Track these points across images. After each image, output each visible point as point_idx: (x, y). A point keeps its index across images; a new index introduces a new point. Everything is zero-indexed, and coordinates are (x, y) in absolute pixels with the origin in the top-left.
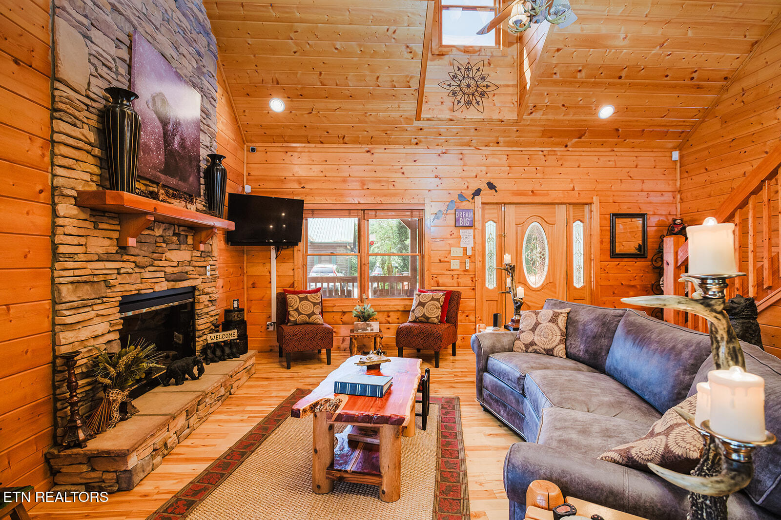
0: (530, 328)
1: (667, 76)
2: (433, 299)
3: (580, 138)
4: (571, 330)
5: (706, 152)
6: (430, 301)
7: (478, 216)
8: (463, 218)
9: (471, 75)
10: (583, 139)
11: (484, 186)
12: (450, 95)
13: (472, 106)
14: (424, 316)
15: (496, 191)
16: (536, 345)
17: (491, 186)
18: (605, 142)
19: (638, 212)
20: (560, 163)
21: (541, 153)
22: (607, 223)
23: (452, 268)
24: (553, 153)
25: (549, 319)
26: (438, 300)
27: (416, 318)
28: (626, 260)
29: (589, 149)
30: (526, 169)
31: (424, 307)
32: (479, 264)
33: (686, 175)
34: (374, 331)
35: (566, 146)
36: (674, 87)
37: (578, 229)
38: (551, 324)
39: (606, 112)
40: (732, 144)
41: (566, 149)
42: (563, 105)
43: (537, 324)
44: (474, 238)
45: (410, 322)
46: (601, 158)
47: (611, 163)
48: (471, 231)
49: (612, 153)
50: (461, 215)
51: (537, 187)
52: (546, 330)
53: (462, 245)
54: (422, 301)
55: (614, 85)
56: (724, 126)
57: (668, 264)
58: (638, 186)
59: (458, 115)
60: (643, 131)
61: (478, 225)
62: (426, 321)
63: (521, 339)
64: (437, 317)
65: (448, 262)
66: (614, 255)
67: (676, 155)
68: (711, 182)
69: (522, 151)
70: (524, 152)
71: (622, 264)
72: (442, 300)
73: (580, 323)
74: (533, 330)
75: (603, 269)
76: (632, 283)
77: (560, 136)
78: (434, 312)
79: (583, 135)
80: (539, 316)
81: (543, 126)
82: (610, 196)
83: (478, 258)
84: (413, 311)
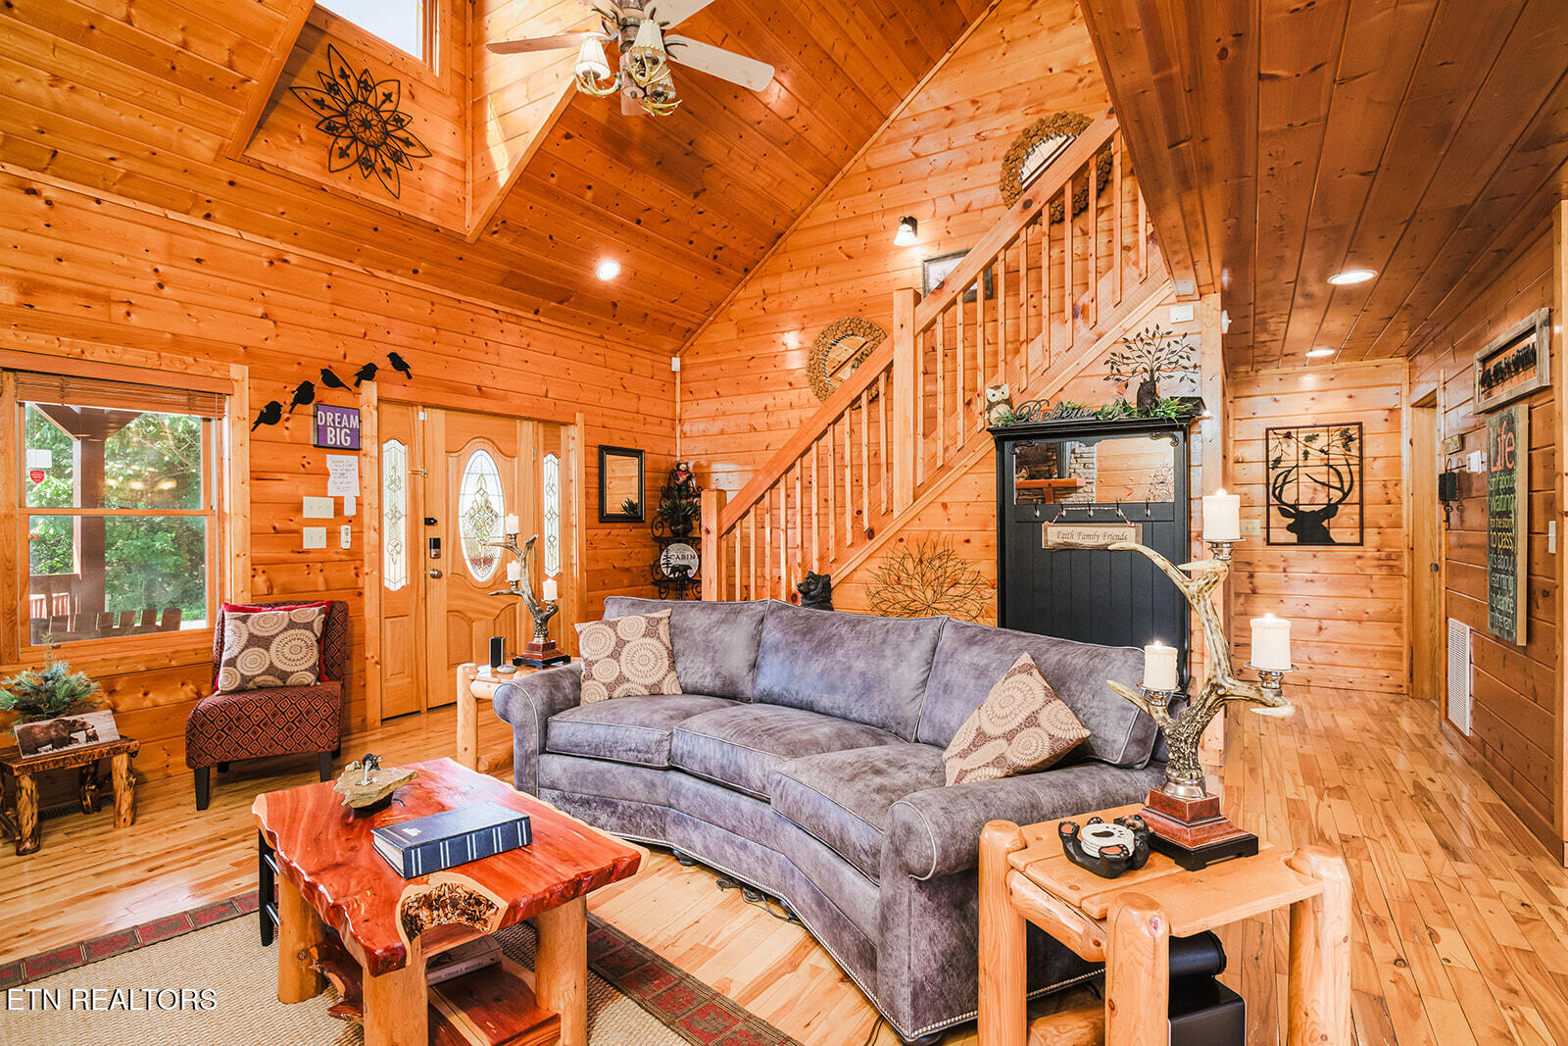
0: (609, 652)
1: (691, 242)
2: (292, 625)
3: (561, 303)
4: (680, 645)
5: (717, 368)
6: (285, 630)
7: (369, 427)
8: (335, 428)
9: (371, 101)
10: (564, 307)
11: (384, 364)
12: (322, 127)
13: (373, 175)
14: (271, 670)
15: (409, 377)
16: (628, 681)
17: (398, 363)
18: (596, 320)
19: (632, 447)
20: (525, 341)
21: (493, 313)
22: (595, 460)
23: (305, 547)
24: (514, 320)
25: (642, 633)
26: (308, 626)
27: (245, 679)
28: (619, 525)
29: (569, 327)
30: (467, 339)
31: (267, 649)
32: (370, 536)
33: (690, 397)
34: (101, 740)
35: (537, 312)
36: (694, 261)
37: (550, 467)
38: (648, 640)
39: (608, 270)
40: (751, 364)
41: (536, 317)
42: (551, 237)
43: (621, 643)
44: (360, 477)
45: (224, 693)
46: (587, 347)
47: (600, 358)
48: (353, 459)
49: (601, 342)
50: (329, 420)
51: (487, 382)
52: (643, 652)
53: (332, 491)
54: (256, 633)
55: (629, 230)
56: (741, 335)
57: (708, 532)
58: (633, 405)
59: (340, 183)
60: (647, 315)
61: (368, 445)
62: (279, 683)
63: (595, 676)
64: (311, 669)
65: (296, 532)
66: (605, 518)
67: (676, 364)
68: (724, 414)
69: (459, 301)
70: (463, 306)
71: (614, 532)
72: (318, 627)
73: (696, 632)
74: (615, 655)
75: (590, 543)
76: (627, 565)
77: (534, 293)
78: (296, 657)
79: (568, 300)
80: (619, 628)
81: (510, 263)
82: (597, 415)
83: (369, 519)
84: (232, 662)
